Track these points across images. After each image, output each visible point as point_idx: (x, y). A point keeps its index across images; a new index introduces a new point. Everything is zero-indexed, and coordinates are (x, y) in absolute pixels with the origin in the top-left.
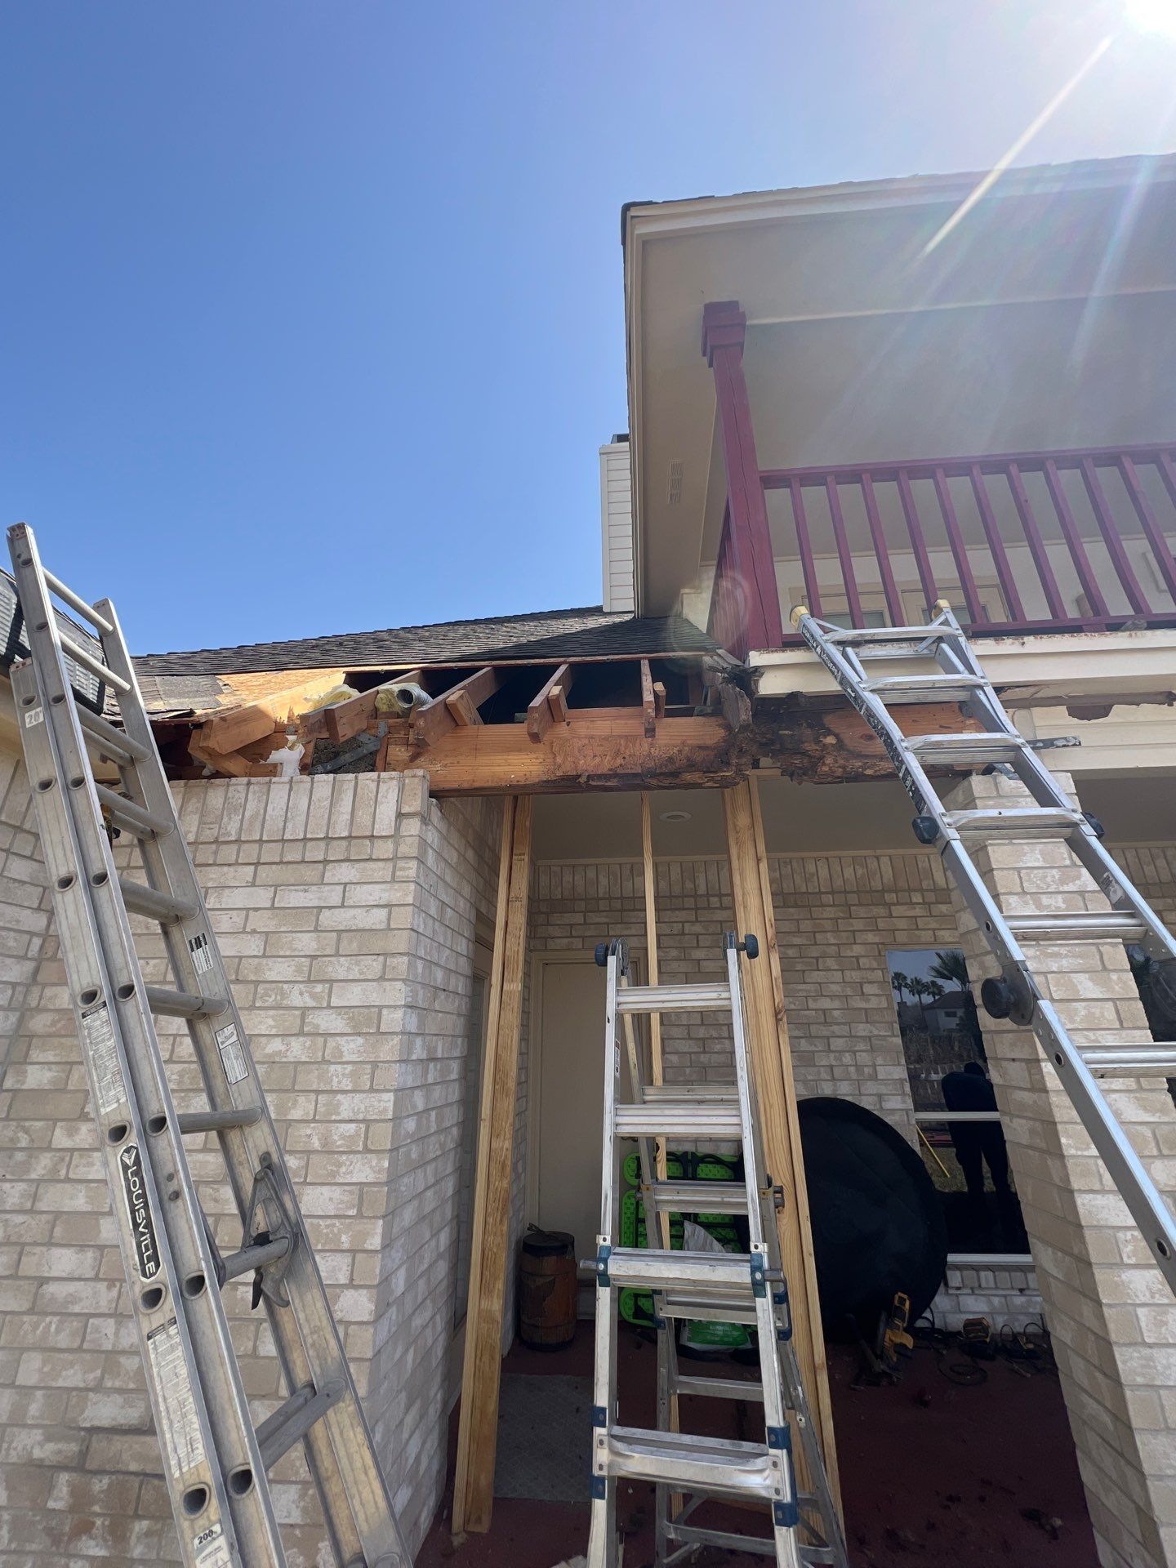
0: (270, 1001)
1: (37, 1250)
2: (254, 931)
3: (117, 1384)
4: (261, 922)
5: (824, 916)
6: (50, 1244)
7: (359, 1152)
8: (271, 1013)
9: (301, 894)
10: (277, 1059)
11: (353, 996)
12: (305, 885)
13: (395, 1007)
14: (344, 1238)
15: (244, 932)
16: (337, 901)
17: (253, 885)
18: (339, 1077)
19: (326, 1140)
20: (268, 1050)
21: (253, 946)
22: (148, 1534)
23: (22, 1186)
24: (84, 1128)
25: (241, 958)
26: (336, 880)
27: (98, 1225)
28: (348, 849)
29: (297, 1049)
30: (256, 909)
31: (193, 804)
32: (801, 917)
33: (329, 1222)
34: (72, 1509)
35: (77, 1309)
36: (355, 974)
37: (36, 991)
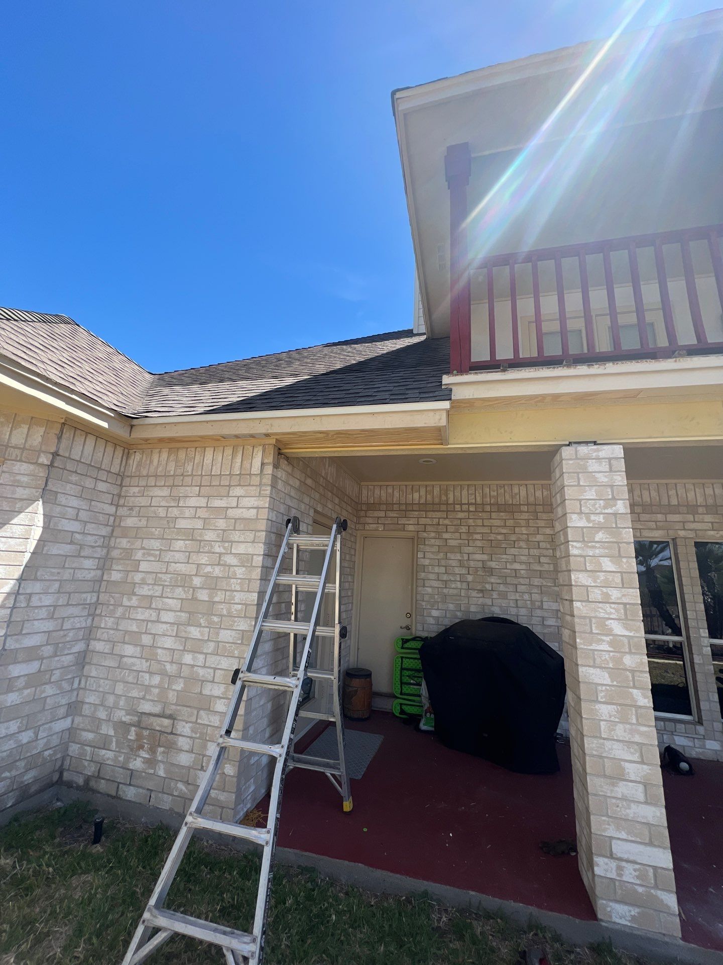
0: (206, 549)
1: (119, 644)
2: (199, 518)
3: (151, 698)
4: (201, 513)
5: (522, 517)
6: (124, 643)
7: (242, 617)
8: (206, 554)
9: (219, 501)
10: (209, 575)
11: (241, 549)
12: (221, 497)
13: (259, 555)
14: (236, 652)
15: (195, 518)
16: (235, 505)
17: (199, 496)
18: (235, 584)
19: (229, 611)
20: (206, 571)
21: (199, 524)
22: (164, 752)
23: (112, 619)
24: (134, 598)
25: (194, 529)
26: (234, 495)
27: (141, 637)
28: (240, 480)
29: (217, 571)
30: (200, 507)
31: (172, 457)
32: (508, 518)
33: (230, 645)
34: (137, 740)
35: (135, 668)
36: (242, 539)
37: (113, 539)
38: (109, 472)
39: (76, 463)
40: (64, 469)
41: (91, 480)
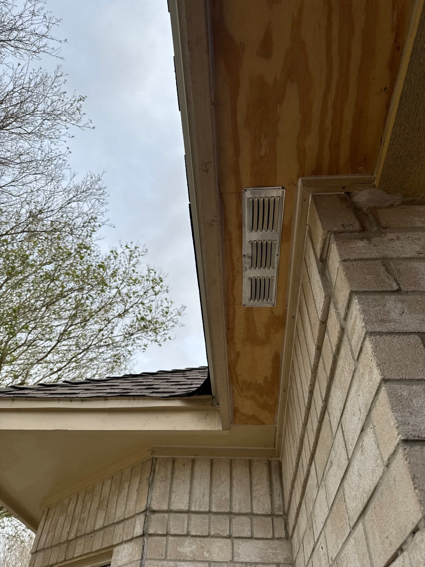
38: (251, 515)
39: (185, 516)
40: (167, 535)
41: (220, 543)
